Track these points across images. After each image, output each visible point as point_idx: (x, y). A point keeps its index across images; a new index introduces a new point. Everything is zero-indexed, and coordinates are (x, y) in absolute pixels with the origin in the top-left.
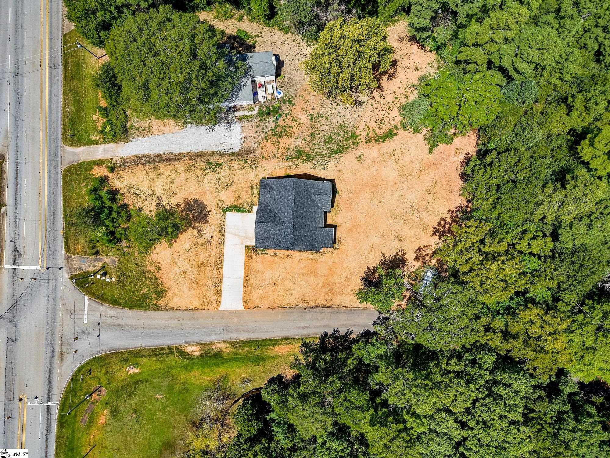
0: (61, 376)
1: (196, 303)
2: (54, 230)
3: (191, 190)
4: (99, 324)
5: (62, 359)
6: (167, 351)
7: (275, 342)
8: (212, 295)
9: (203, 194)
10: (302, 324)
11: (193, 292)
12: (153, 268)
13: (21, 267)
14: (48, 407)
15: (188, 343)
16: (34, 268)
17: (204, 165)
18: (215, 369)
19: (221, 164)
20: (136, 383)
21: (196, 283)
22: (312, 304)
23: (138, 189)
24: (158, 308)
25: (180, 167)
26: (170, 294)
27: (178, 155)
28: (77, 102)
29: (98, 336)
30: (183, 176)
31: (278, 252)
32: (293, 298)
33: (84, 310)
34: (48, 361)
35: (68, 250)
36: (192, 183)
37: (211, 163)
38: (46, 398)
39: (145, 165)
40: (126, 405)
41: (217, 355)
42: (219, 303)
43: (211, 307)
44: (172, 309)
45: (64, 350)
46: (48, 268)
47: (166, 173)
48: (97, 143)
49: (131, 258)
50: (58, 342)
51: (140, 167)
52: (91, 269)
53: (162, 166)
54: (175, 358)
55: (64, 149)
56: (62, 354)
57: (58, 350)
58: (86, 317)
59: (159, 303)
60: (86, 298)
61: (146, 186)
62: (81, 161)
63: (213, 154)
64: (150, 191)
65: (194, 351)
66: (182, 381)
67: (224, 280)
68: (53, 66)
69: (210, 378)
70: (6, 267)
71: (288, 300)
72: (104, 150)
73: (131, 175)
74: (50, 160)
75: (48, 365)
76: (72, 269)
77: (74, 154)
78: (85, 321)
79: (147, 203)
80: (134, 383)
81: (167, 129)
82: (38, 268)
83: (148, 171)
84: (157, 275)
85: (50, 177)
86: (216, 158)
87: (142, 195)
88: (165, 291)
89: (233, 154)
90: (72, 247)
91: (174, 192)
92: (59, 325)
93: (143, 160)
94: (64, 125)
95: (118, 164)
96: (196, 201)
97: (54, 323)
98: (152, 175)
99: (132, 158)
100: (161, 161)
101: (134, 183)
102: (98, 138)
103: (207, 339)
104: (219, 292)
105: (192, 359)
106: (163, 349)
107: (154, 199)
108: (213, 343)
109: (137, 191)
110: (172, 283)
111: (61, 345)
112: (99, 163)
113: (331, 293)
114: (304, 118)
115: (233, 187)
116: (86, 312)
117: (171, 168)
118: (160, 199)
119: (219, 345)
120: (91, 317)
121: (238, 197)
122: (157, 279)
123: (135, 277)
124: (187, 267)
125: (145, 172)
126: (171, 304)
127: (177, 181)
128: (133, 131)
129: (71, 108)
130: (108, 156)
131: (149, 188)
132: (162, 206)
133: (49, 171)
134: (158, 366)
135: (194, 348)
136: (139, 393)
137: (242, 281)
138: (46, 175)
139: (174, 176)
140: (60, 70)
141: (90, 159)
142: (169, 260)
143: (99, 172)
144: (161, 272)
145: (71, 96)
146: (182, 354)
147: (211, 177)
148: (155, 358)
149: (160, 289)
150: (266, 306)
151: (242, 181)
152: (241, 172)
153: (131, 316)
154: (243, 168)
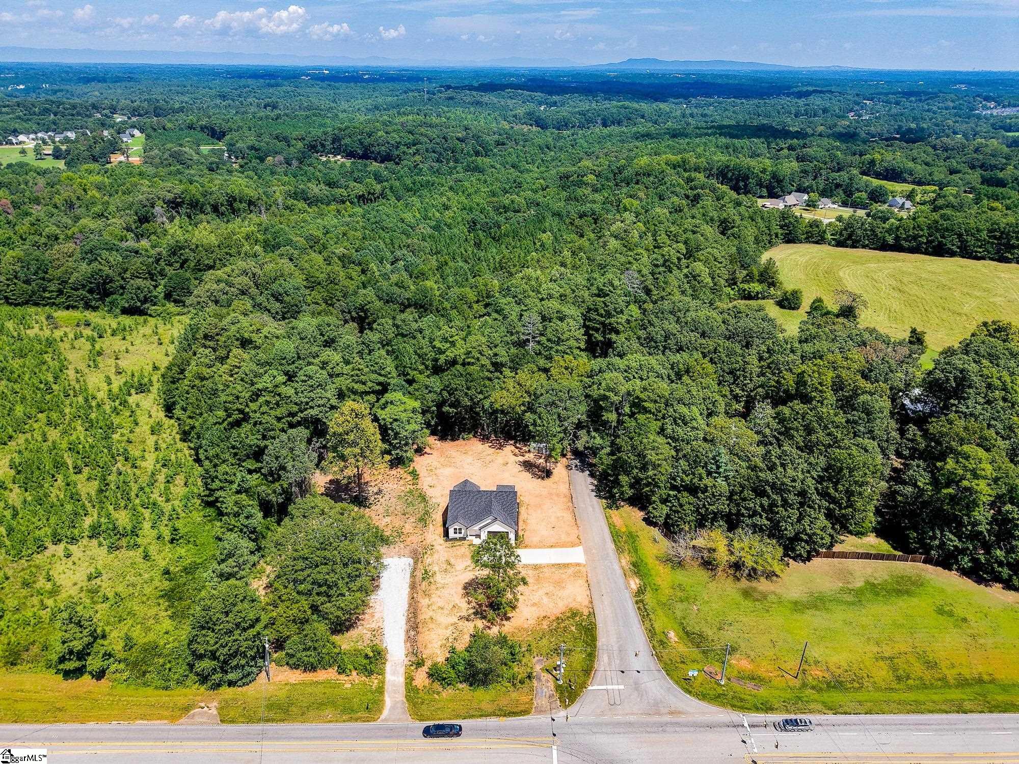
0: (704, 713)
1: (582, 582)
2: (498, 729)
3: (452, 592)
4: (623, 672)
5: (680, 713)
6: (641, 605)
7: (611, 525)
8: (570, 571)
9: (457, 583)
10: (591, 509)
11: (568, 586)
12: (545, 623)
14: (751, 726)
15: (628, 587)
16: (555, 752)
17: (424, 583)
18: (650, 566)
19: (426, 571)
20: (687, 633)
21: (559, 584)
22: (570, 504)
23: (447, 639)
24: (592, 614)
25: (424, 602)
26: (573, 605)
27: (410, 605)
28: (321, 705)
29: (638, 672)
30: (434, 598)
31: (521, 518)
32: (565, 515)
33: (607, 690)
34: (685, 729)
35: (525, 712)
36: (445, 592)
37: (423, 578)
38: (740, 729)
39: (418, 632)
40: (716, 639)
41: (635, 565)
42: (578, 565)
43: (583, 570)
44: (591, 602)
45: (666, 711)
46: (554, 735)
47: (431, 613)
48: (382, 682)
49: (534, 645)
50: (656, 719)
51: (420, 638)
52: (551, 685)
53: (421, 617)
54: (648, 597)
55: (385, 720)
56: (671, 713)
57: (667, 718)
58: (616, 687)
59: (586, 613)
60: (590, 688)
61: (445, 631)
62: (405, 700)
63: (413, 576)
64: (451, 628)
65: (635, 583)
66: (671, 591)
67: (553, 562)
68: (263, 736)
69: (661, 568)
71: (568, 516)
72: (394, 674)
73: (429, 646)
74: (398, 737)
75: (692, 729)
76: (553, 706)
77: (393, 708)
78: (622, 687)
79: (465, 630)
80: (688, 636)
81: (377, 616)
82: (555, 747)
83: (425, 629)
84: (553, 618)
86: (419, 574)
87: (455, 635)
88: (571, 609)
89: (416, 563)
90: (522, 708)
91: (454, 606)
92: (632, 718)
93: (413, 633)
94: (351, 720)
95: (414, 659)
96: (465, 588)
97: (630, 724)
98: (431, 626)
99: (409, 644)
100: (415, 617)
101: (440, 643)
102: (376, 681)
103: (619, 572)
104: (566, 566)
105: (645, 584)
106: (639, 608)
107: (461, 623)
108: (622, 568)
109: (451, 640)
110: (560, 604)
111: (659, 714)
112: (410, 679)
113: (558, 495)
114: (388, 519)
115: (452, 561)
116: (610, 687)
117: (424, 610)
118: (461, 618)
119: (624, 564)
120: (615, 681)
122: (558, 618)
123: (557, 639)
124: (541, 593)
125: (427, 633)
126: (586, 603)
127: (440, 604)
128: (374, 646)
129: (328, 712)
130: (402, 670)
131: (446, 628)
132: (469, 616)
134: (659, 612)
135: (632, 582)
136: (698, 629)
137: (553, 550)
139: (434, 607)
140: (269, 726)
141: (403, 690)
142: (534, 608)
143: (421, 678)
144: (548, 614)
145: (312, 713)
146: (640, 592)
147: (439, 578)
148: (652, 616)
149: (569, 615)
150: (576, 531)
151: (446, 554)
152: (436, 556)
153: (606, 638)
154: (431, 555)
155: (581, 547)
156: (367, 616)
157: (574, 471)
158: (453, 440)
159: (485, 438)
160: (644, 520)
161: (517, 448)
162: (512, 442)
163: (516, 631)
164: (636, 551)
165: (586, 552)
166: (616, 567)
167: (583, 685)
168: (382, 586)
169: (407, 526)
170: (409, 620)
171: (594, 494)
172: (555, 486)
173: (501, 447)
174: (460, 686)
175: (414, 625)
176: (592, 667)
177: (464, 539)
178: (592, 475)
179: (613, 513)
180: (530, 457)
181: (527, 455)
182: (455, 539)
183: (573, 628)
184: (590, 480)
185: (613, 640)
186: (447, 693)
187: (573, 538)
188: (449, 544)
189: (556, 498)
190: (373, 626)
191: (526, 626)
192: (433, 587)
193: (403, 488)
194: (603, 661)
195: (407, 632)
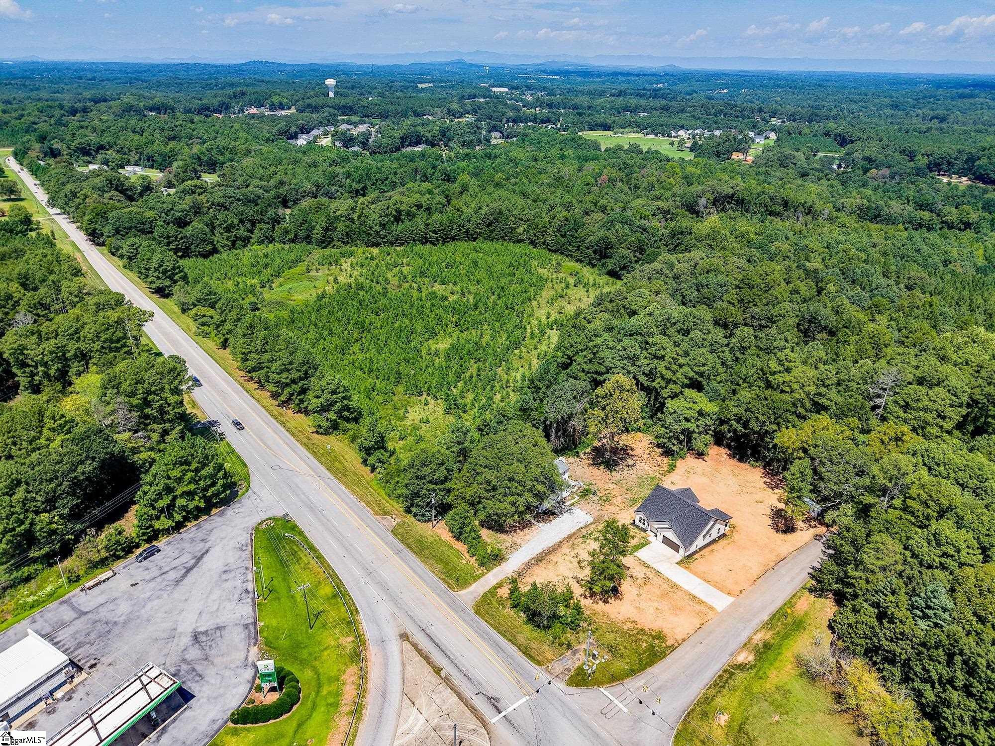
1: (697, 622)
2: (511, 657)
4: (641, 702)
6: (726, 676)
7: (789, 604)
8: (698, 607)
10: (787, 579)
11: (681, 616)
12: (630, 625)
13: (510, 709)
15: (734, 654)
16: (524, 700)
17: (581, 540)
18: (781, 658)
19: (592, 533)
21: (676, 610)
22: (773, 563)
24: (673, 648)
25: (565, 550)
26: (667, 631)
27: (555, 545)
28: (441, 561)
29: (653, 713)
32: (755, 567)
33: (611, 702)
35: (539, 663)
37: (584, 536)
39: (537, 564)
41: (767, 646)
42: (711, 608)
43: (710, 615)
44: (684, 640)
46: (538, 691)
47: (560, 560)
48: (483, 575)
49: (602, 631)
51: (535, 568)
52: (578, 663)
53: (551, 557)
54: (740, 676)
55: (459, 595)
58: (621, 706)
59: (669, 644)
60: (602, 689)
61: (555, 577)
62: (482, 594)
63: (579, 530)
64: (561, 578)
65: (745, 657)
66: (773, 689)
67: (693, 592)
68: (398, 552)
69: (790, 666)
70: (494, 721)
71: (756, 571)
72: (494, 575)
73: (534, 577)
74: (454, 610)
76: (561, 676)
77: (471, 593)
78: (625, 710)
80: (739, 731)
81: (528, 537)
82: (528, 697)
83: (544, 566)
84: (639, 627)
85: (465, 621)
86: (584, 532)
88: (661, 632)
89: (592, 523)
90: (540, 658)
92: (603, 734)
93: (533, 562)
94: (443, 580)
95: (515, 577)
97: (597, 736)
98: (551, 566)
99: (523, 567)
100: (547, 554)
102: (480, 572)
103: (743, 638)
104: (701, 602)
105: (755, 666)
106: (721, 676)
107: (571, 580)
108: (751, 639)
110: (658, 623)
112: (499, 586)
113: (772, 550)
114: (611, 486)
117: (559, 554)
118: (576, 578)
119: (756, 637)
120: (626, 702)
122: (642, 630)
123: (623, 641)
124: (655, 604)
125: (543, 569)
126: (679, 637)
128: (504, 552)
129: (439, 567)
130: (501, 577)
131: (558, 576)
132: (582, 580)
133: (461, 617)
134: (736, 693)
135: (744, 655)
136: (756, 734)
137: (705, 584)
138: (462, 622)
139: (567, 558)
140: (406, 551)
141: (487, 588)
142: (635, 611)
143: (503, 592)
144: (639, 622)
145: (431, 561)
146: (742, 667)
148: (725, 691)
149: (654, 634)
150: (747, 586)
153: (659, 672)
155: (733, 599)
156: (522, 533)
157: (817, 542)
158: (740, 460)
159: (771, 474)
160: (830, 621)
163: (601, 613)
164: (784, 637)
165: (733, 605)
166: (745, 634)
167: (599, 684)
168: (553, 522)
169: (619, 499)
170: (541, 553)
171: (811, 571)
172: (779, 543)
173: (774, 487)
174: (522, 614)
175: (539, 559)
176: (622, 679)
177: (645, 531)
179: (808, 595)
182: (638, 527)
183: (644, 645)
184: (823, 559)
185: (665, 677)
186: (509, 611)
187: (736, 588)
189: (765, 551)
190: (518, 541)
191: (612, 616)
194: (634, 684)
195: (532, 559)
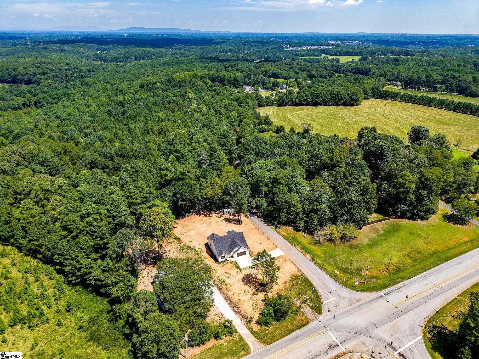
0: (368, 297)
1: (289, 262)
2: (303, 334)
3: (239, 285)
4: (330, 292)
5: (360, 300)
6: (317, 264)
7: (283, 236)
8: (281, 259)
9: (238, 280)
10: (269, 231)
11: (285, 266)
12: (287, 284)
13: (336, 340)
14: (386, 295)
15: (308, 259)
16: (330, 333)
17: (223, 286)
18: (309, 248)
19: (219, 280)
20: (340, 269)
21: (281, 266)
22: (260, 232)
23: (253, 306)
24: (302, 274)
25: (230, 294)
26: (293, 273)
27: (225, 297)
29: (336, 290)
30: (234, 291)
32: (261, 237)
33: (330, 302)
34: (367, 305)
35: (308, 323)
36: (236, 286)
37: (221, 284)
38: (383, 297)
39: (238, 308)
40: (352, 268)
41: (303, 249)
42: (282, 256)
43: (286, 257)
44: (299, 269)
45: (355, 301)
46: (325, 327)
47: (237, 298)
48: (240, 335)
50: (354, 305)
51: (241, 309)
52: (308, 308)
53: (234, 301)
54: (317, 260)
55: (254, 351)
56: (358, 301)
57: (358, 304)
58: (332, 299)
59: (300, 274)
60: (323, 303)
61: (249, 303)
62: (256, 339)
63: (216, 284)
64: (251, 300)
65: (309, 256)
66: (324, 255)
69: (314, 247)
70: (343, 349)
71: (263, 237)
72: (242, 329)
73: (247, 312)
75: (369, 304)
76: (316, 316)
77: (253, 344)
78: (334, 298)
79: (257, 299)
80: (342, 270)
83: (240, 305)
84: (288, 281)
85: (275, 351)
86: (217, 282)
87: (255, 303)
88: (293, 275)
89: (212, 278)
90: (305, 322)
91: (245, 291)
92: (347, 309)
93: (236, 309)
95: (245, 320)
96: (243, 281)
97: (348, 311)
99: (238, 315)
100: (232, 302)
101: (251, 309)
102: (236, 336)
103: (300, 254)
104: (278, 258)
105: (312, 255)
106: (318, 266)
107: (253, 297)
108: (300, 252)
109: (255, 306)
110: (287, 274)
111: (354, 303)
112: (251, 330)
113: (251, 229)
115: (228, 271)
116: (330, 300)
117: (233, 297)
118: (252, 295)
119: (299, 250)
120: (330, 297)
121: (231, 268)
122: (291, 280)
123: (296, 289)
125: (242, 306)
126: (297, 270)
127: (238, 292)
130: (244, 327)
131: (249, 301)
132: (254, 293)
133: (272, 353)
134: (325, 264)
135: (307, 256)
136: (343, 266)
138: (275, 353)
139: (236, 294)
141: (251, 335)
143: (256, 328)
144: (286, 280)
146: (313, 259)
147: (227, 281)
148: (324, 267)
149: (294, 277)
150: (271, 242)
151: (223, 270)
152: (219, 272)
153: (315, 282)
154: (216, 272)
155: (278, 248)
157: (250, 218)
158: (183, 218)
159: (198, 213)
160: (294, 230)
161: (217, 214)
162: (213, 212)
163: (278, 292)
164: (300, 243)
165: (282, 249)
166: (298, 252)
167: (320, 303)
170: (230, 304)
171: (266, 225)
172: (247, 226)
173: (209, 216)
174: (274, 323)
175: (234, 306)
176: (318, 295)
177: (226, 260)
178: (259, 217)
179: (279, 230)
180: (226, 216)
181: (224, 216)
182: (222, 262)
183: (300, 282)
184: (260, 220)
185: (318, 281)
186: (271, 329)
187: (272, 246)
188: (221, 265)
189: (252, 231)
190: (215, 313)
191: (281, 288)
192: (228, 286)
193: (176, 246)
194: (320, 291)
195: (233, 310)
